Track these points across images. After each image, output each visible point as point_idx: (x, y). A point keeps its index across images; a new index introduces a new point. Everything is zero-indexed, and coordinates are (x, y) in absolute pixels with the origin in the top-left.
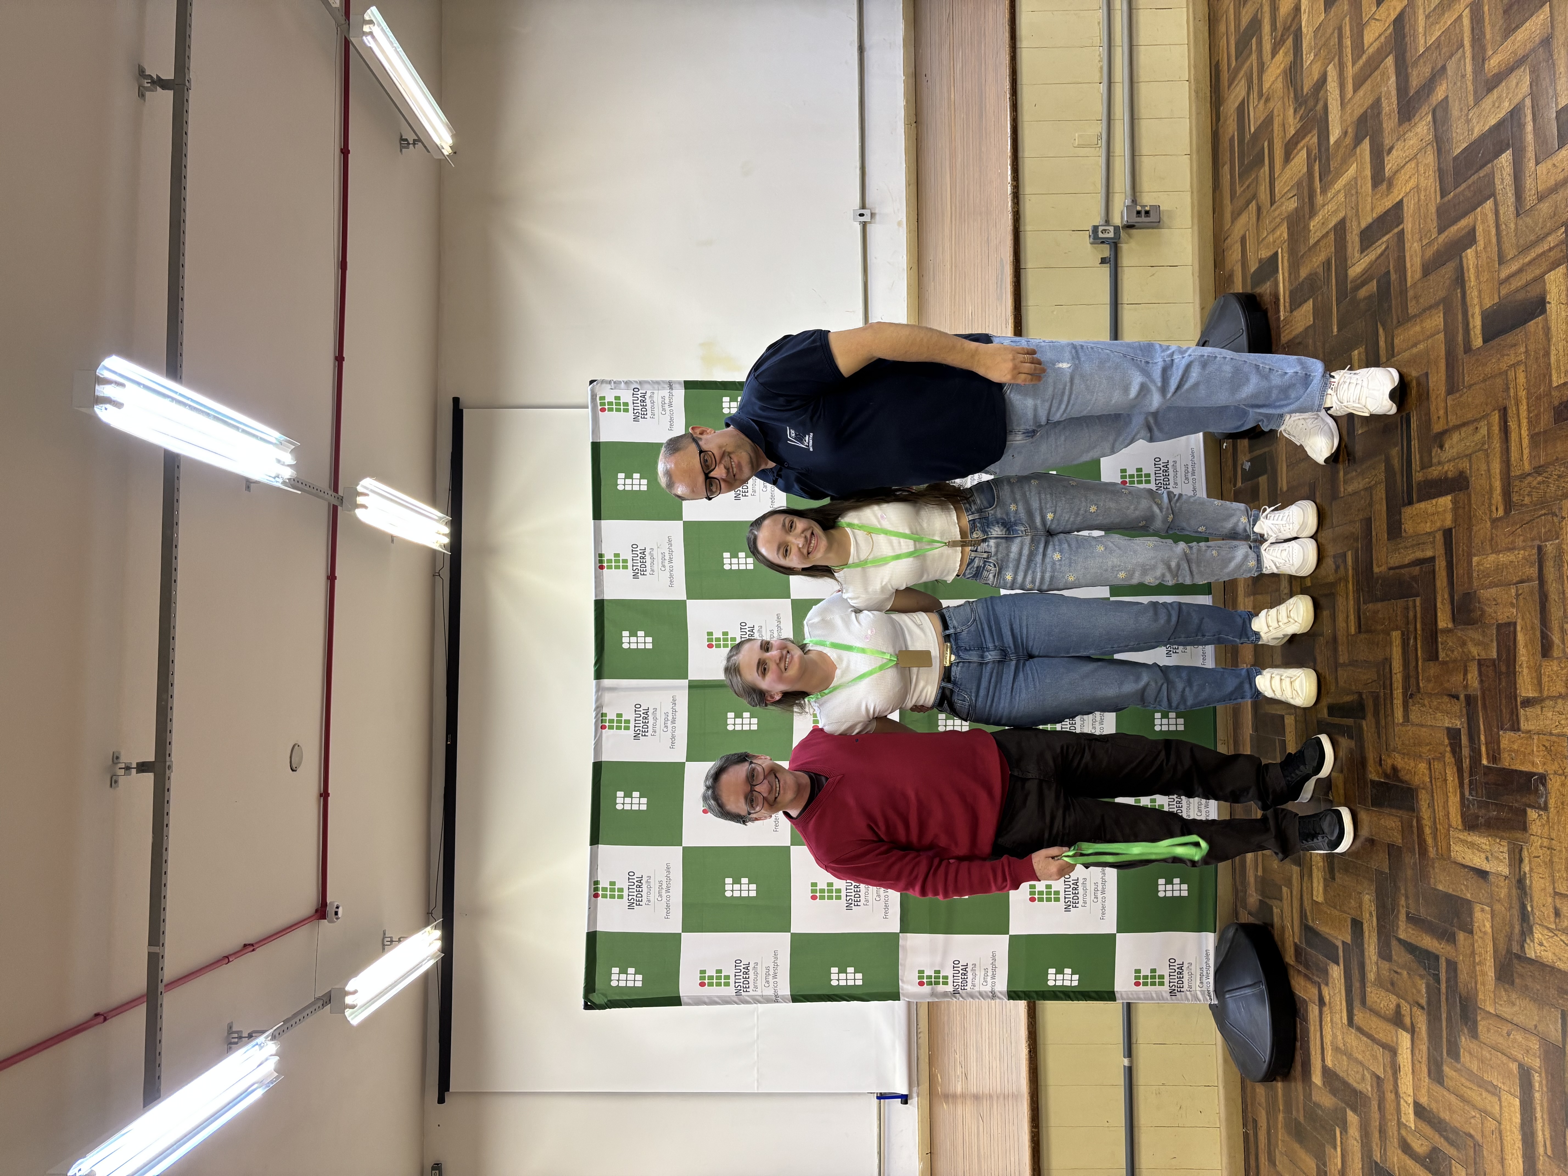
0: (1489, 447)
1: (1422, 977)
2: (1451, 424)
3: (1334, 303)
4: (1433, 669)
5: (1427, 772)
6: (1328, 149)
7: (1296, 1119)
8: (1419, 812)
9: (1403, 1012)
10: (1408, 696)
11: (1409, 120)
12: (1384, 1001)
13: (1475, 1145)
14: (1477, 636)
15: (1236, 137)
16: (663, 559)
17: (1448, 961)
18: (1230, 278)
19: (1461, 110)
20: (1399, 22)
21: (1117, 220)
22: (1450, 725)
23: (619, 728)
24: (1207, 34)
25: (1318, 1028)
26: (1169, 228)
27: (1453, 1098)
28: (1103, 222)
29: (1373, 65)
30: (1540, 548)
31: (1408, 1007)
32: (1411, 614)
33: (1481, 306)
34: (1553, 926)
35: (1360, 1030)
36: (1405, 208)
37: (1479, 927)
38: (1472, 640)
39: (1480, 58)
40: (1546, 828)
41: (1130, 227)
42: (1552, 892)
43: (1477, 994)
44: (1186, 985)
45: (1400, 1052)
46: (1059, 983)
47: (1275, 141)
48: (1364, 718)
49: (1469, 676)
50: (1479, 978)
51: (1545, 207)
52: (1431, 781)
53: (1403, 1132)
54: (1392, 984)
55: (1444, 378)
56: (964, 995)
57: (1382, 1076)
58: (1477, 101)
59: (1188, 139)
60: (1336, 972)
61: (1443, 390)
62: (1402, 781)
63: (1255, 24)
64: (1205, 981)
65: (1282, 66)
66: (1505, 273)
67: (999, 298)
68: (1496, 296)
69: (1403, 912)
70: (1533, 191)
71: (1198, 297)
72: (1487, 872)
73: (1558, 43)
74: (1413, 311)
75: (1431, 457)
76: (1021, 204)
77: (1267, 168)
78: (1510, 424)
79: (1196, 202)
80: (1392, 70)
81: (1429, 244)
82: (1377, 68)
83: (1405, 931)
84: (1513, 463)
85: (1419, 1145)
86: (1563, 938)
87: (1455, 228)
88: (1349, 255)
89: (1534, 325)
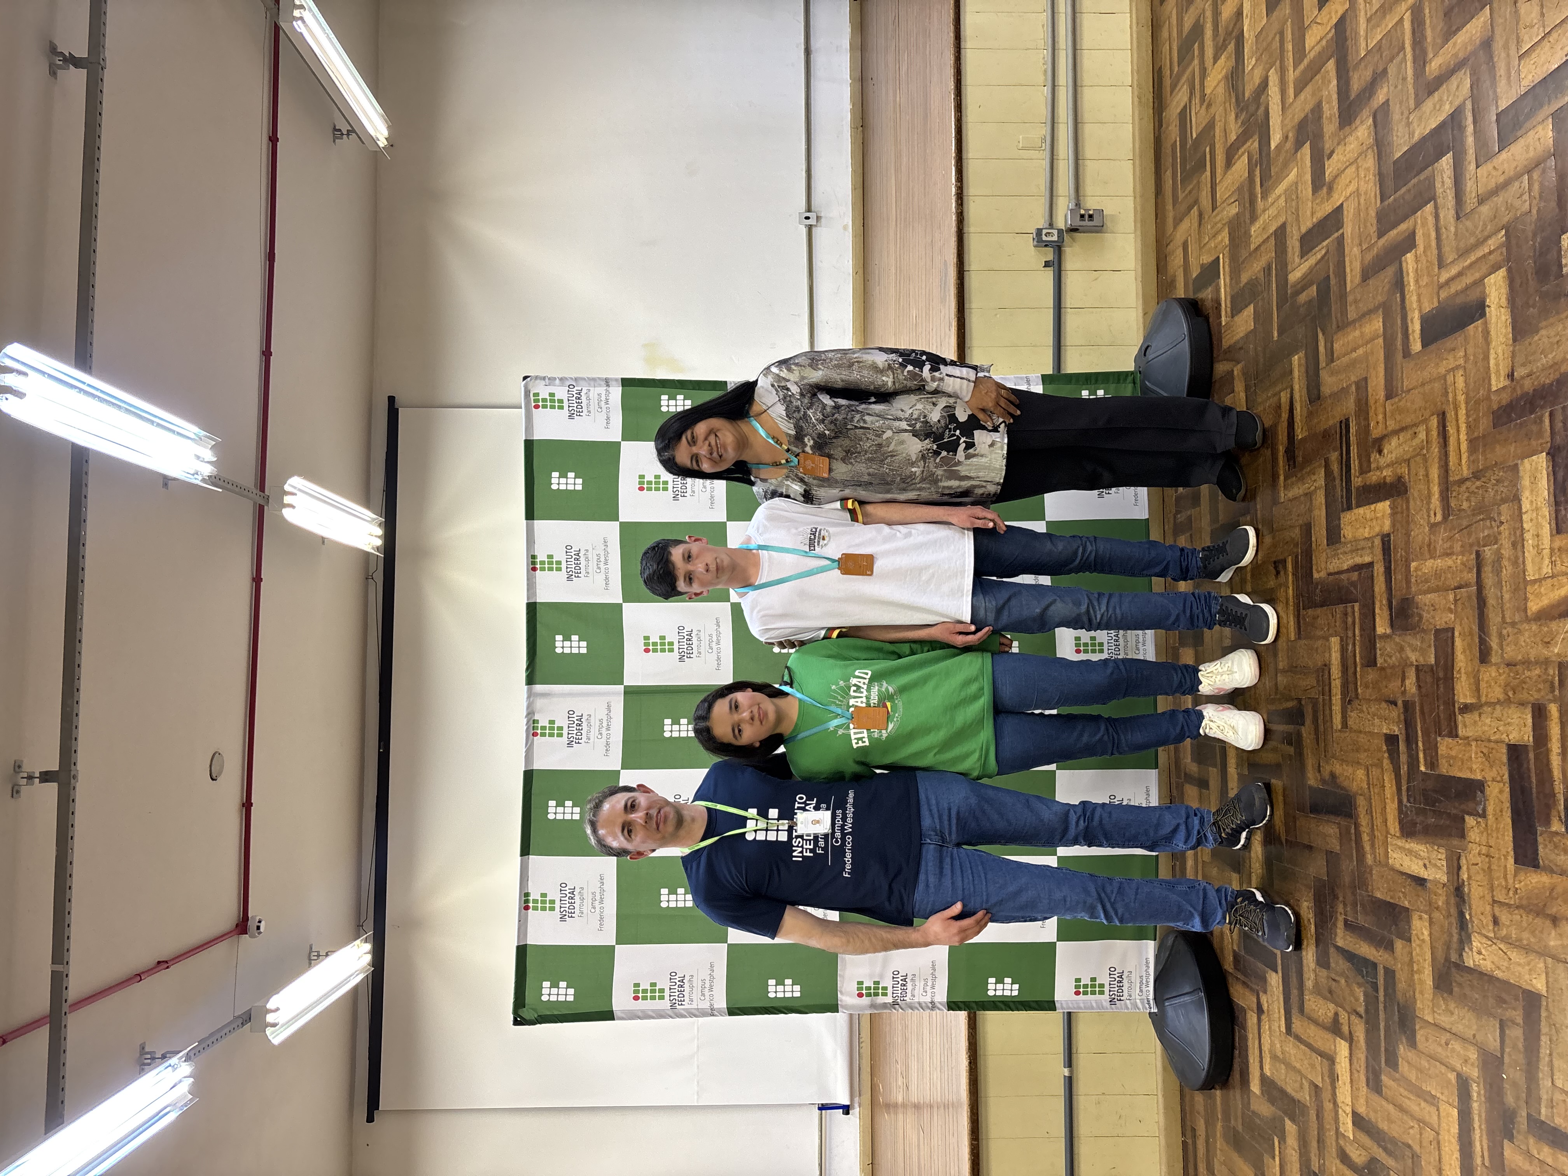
0: (1428, 452)
1: (1359, 985)
2: (1390, 429)
3: (1275, 308)
4: (1372, 675)
5: (1365, 779)
6: (1269, 154)
7: (1234, 1128)
8: (1357, 819)
9: (1341, 1021)
10: (1347, 701)
11: (1350, 124)
12: (1323, 1009)
13: (1413, 1156)
14: (1415, 641)
15: (1178, 143)
16: (599, 560)
17: (1386, 969)
18: (1172, 284)
19: (1402, 114)
20: (1341, 26)
21: (1061, 223)
22: (1388, 732)
23: (552, 735)
24: (1150, 40)
25: (1257, 1036)
26: (1113, 232)
27: (1391, 1107)
28: (1046, 225)
29: (1315, 69)
30: (1478, 554)
31: (1346, 1015)
32: (1350, 620)
33: (1420, 311)
34: (1492, 935)
35: (1298, 1038)
36: (1345, 213)
37: (1417, 935)
38: (1410, 645)
39: (1420, 61)
40: (1485, 833)
41: (1073, 230)
42: (1490, 899)
43: (1415, 1002)
44: (1126, 993)
45: (1338, 1060)
46: (999, 993)
47: (1217, 146)
48: (1303, 724)
49: (1407, 682)
50: (1418, 987)
51: (1485, 209)
52: (1369, 788)
53: (1341, 1142)
54: (1330, 992)
55: (1382, 382)
56: (903, 1006)
57: (1321, 1085)
58: (1418, 104)
59: (1131, 144)
60: (1274, 980)
61: (1382, 394)
62: (1340, 788)
63: (1197, 30)
64: (1144, 989)
65: (1224, 71)
66: (1445, 276)
67: (943, 300)
68: (1435, 300)
69: (1341, 918)
70: (1474, 195)
71: (1141, 302)
72: (1425, 880)
73: (1498, 45)
74: (1352, 314)
75: (1369, 461)
76: (965, 206)
77: (1208, 173)
78: (1449, 428)
79: (1139, 208)
80: (1333, 74)
81: (1369, 249)
82: (1319, 71)
83: (1343, 939)
84: (1452, 467)
85: (1357, 1155)
86: (1502, 947)
87: (1395, 232)
88: (1289, 260)
89: (1474, 329)
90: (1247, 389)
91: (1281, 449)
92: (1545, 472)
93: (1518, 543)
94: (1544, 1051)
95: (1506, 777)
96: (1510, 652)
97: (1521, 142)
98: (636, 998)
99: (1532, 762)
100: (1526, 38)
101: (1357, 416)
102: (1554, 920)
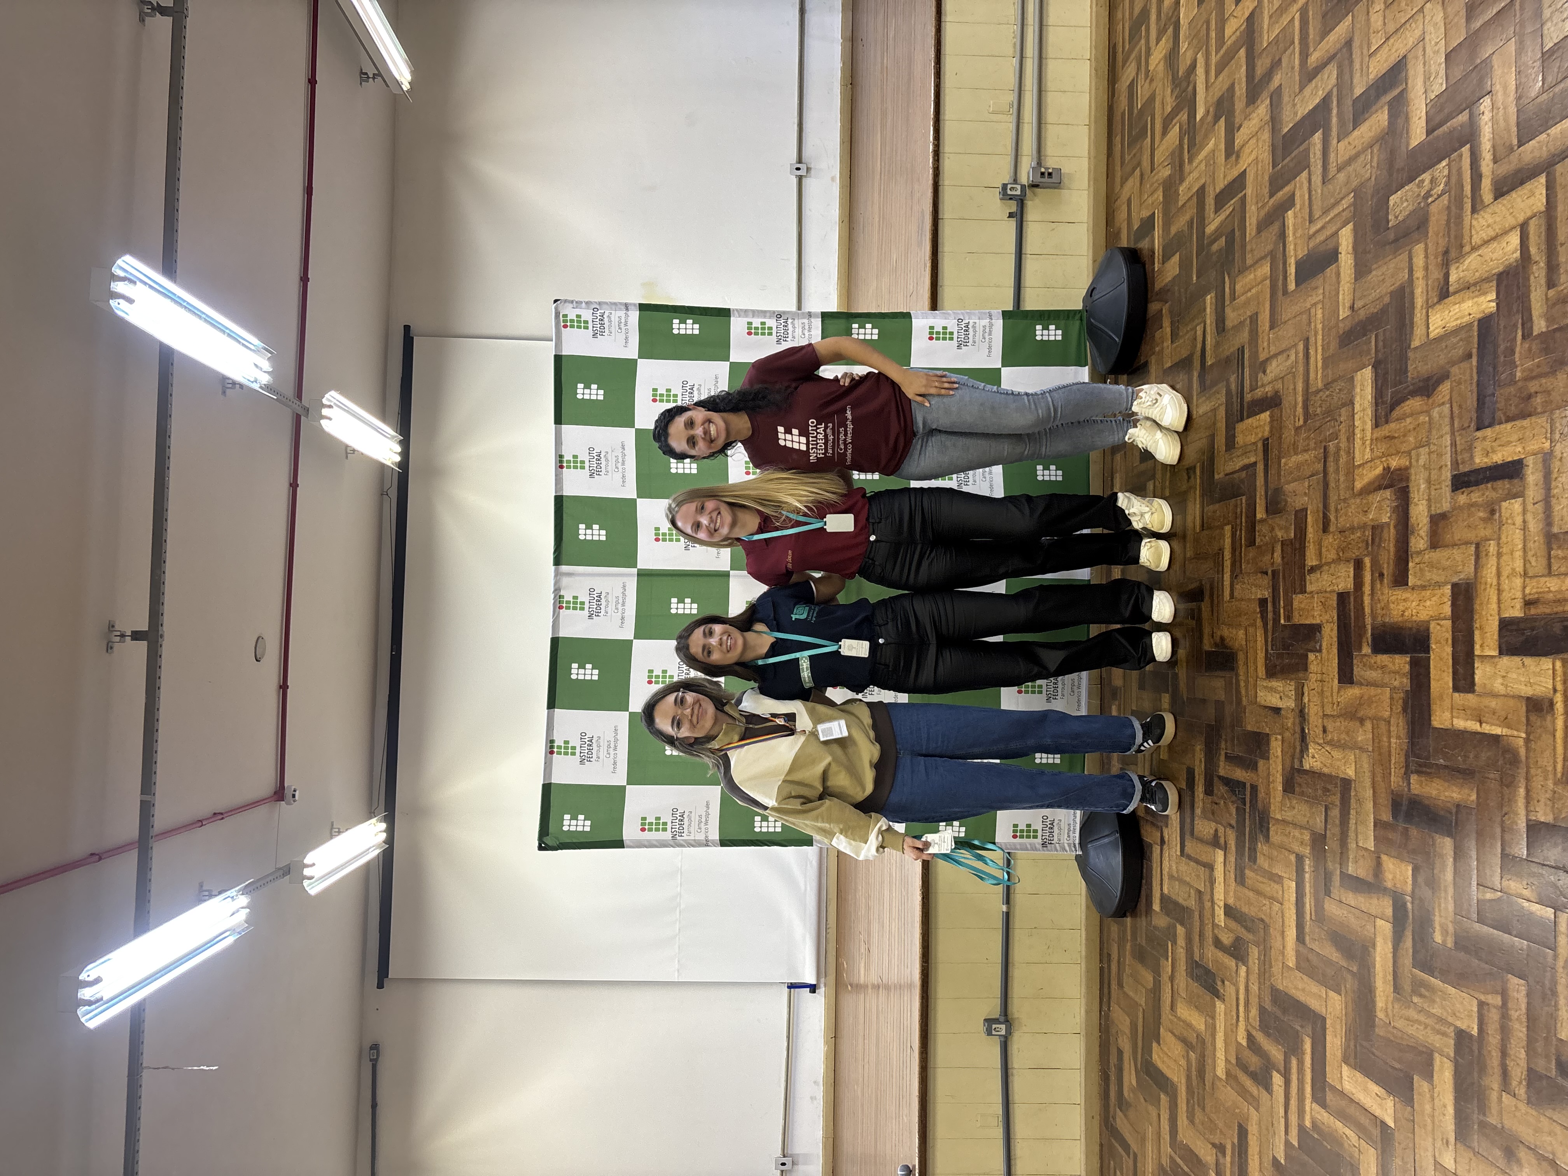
0: (1296, 370)
1: (1233, 803)
2: (1272, 353)
3: (1195, 256)
4: (1252, 553)
5: (1244, 637)
6: (1195, 125)
7: (1139, 944)
8: (1237, 671)
9: (1219, 834)
10: (1234, 577)
11: (1254, 103)
12: (1206, 828)
13: (1265, 926)
14: (1282, 522)
15: (1126, 112)
16: (617, 461)
17: (1252, 786)
18: (1117, 234)
19: (1290, 96)
20: (1251, 20)
21: (1024, 179)
22: (1261, 596)
24: (1107, 19)
25: (1159, 864)
26: (1069, 189)
27: (1251, 894)
28: (1011, 181)
29: (1231, 54)
30: (1325, 448)
31: (1223, 829)
32: (1239, 510)
33: (1296, 257)
34: (1321, 741)
35: (1189, 857)
36: (1248, 177)
37: (1273, 753)
39: (1305, 55)
40: (1320, 665)
41: (1034, 186)
42: (1321, 714)
43: (1270, 807)
44: (1056, 838)
45: (1216, 867)
47: (1156, 115)
48: (1203, 601)
49: (1275, 555)
50: (1272, 794)
51: (1341, 176)
52: (1246, 643)
53: (1216, 931)
54: (1213, 813)
55: (1268, 316)
57: (1203, 890)
58: (1301, 90)
59: (1087, 112)
61: (1267, 325)
62: (1226, 647)
63: (1145, 13)
64: (1072, 836)
65: (1164, 51)
66: (1313, 230)
67: (920, 244)
68: (1306, 249)
69: (1223, 753)
70: (1335, 164)
71: (1091, 251)
72: (1280, 709)
73: (1356, 44)
74: (1249, 262)
75: (1257, 382)
76: (941, 161)
77: (1149, 139)
78: (1310, 351)
79: (1092, 167)
80: (1243, 61)
81: (1263, 206)
82: (1233, 57)
83: (1224, 769)
84: (1311, 382)
85: (1226, 939)
86: (1328, 749)
87: (1281, 193)
88: (1206, 215)
89: (1330, 271)
90: (1172, 323)
92: (1370, 381)
93: (1351, 437)
94: (1352, 822)
95: (1336, 618)
96: (1343, 522)
97: (1368, 123)
98: (643, 830)
99: (1352, 603)
100: (1374, 41)
101: (1250, 344)
102: (1362, 721)
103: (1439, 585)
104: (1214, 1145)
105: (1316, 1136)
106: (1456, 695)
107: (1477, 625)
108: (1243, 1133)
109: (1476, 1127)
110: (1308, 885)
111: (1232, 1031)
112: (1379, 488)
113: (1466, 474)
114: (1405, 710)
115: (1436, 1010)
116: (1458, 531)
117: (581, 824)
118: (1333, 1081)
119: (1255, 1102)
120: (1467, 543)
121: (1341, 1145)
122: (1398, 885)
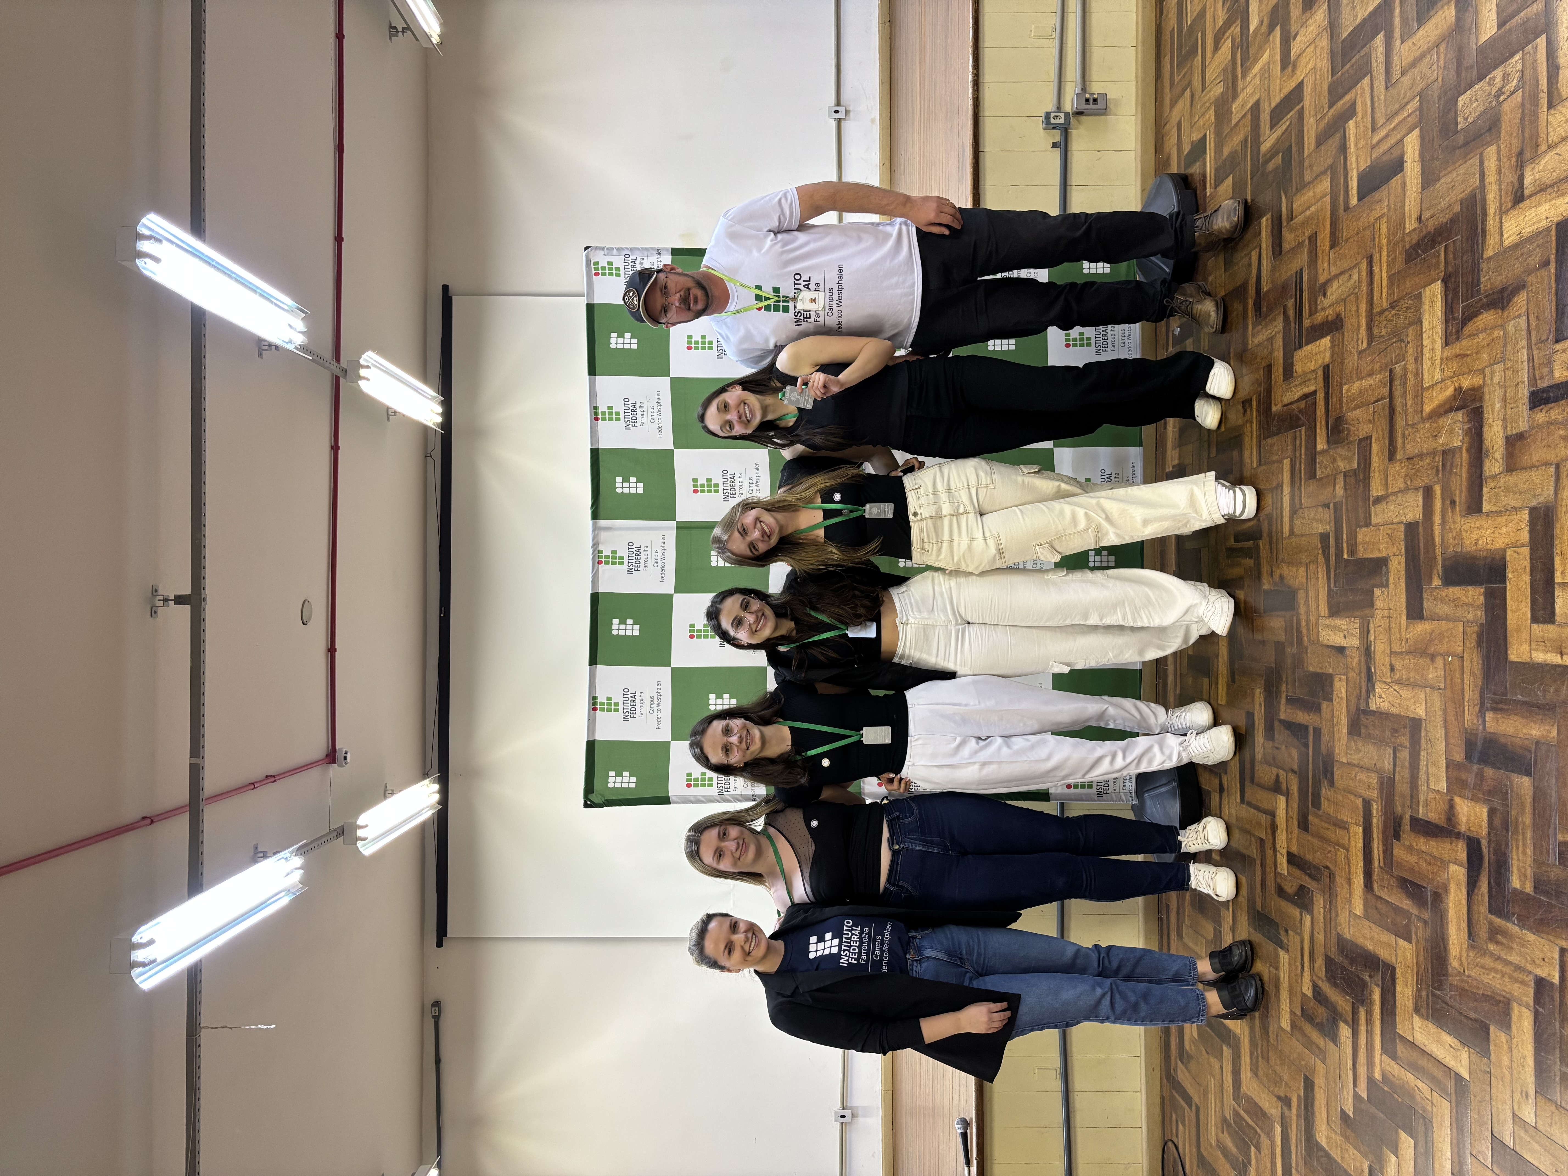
0: (1359, 291)
1: (1295, 747)
2: (1332, 274)
3: (1249, 177)
4: (1312, 486)
5: (1304, 574)
6: (1248, 37)
8: (1297, 609)
9: (1281, 779)
10: (1294, 512)
11: (1310, 9)
12: (1267, 774)
13: (1329, 874)
14: (1344, 452)
15: (1176, 30)
16: (653, 412)
17: (1315, 729)
18: (1167, 162)
21: (1068, 107)
22: (1323, 531)
26: (1115, 115)
27: (1315, 841)
28: (1054, 109)
30: (1391, 371)
31: (1284, 774)
32: (1298, 442)
33: (1358, 169)
34: (1389, 680)
35: (1249, 804)
36: (1305, 87)
37: (1337, 694)
38: (1340, 455)
40: (1387, 600)
41: (1079, 113)
42: (1388, 652)
43: (1334, 750)
45: (1278, 814)
47: (1207, 32)
48: (1260, 539)
49: (1337, 487)
50: (1336, 737)
51: (1406, 80)
52: (1307, 582)
53: (1279, 880)
54: (1274, 759)
55: (1328, 235)
57: (1264, 838)
59: (1134, 32)
61: (1328, 244)
62: (1286, 587)
64: (1128, 785)
66: (1376, 139)
68: (1369, 160)
69: (1284, 696)
70: (1399, 67)
71: (1139, 179)
72: (1344, 648)
74: (1307, 178)
75: (1316, 305)
76: (981, 92)
77: (1199, 57)
78: (1374, 268)
79: (1140, 92)
81: (1322, 118)
83: (1285, 712)
84: (1375, 301)
85: (1290, 888)
86: (1396, 688)
87: (1341, 102)
88: (1262, 132)
89: (1395, 182)
91: (1251, 302)
92: (1439, 296)
93: (1419, 359)
94: (1423, 763)
95: (1403, 550)
96: (1411, 449)
97: (1433, 21)
98: (689, 786)
99: (1421, 534)
101: (1309, 266)
102: (1433, 658)
103: (1515, 510)
104: (1279, 1098)
105: (1386, 1088)
106: (1535, 626)
107: (1558, 551)
108: (1309, 1085)
109: (1558, 1079)
110: (1375, 830)
111: (1297, 982)
112: (1450, 410)
113: (1544, 390)
114: (1479, 644)
115: (1514, 958)
116: (1537, 453)
117: (624, 781)
118: (1404, 1032)
119: (1321, 1053)
120: (1547, 464)
121: (1412, 1097)
122: (1472, 829)
